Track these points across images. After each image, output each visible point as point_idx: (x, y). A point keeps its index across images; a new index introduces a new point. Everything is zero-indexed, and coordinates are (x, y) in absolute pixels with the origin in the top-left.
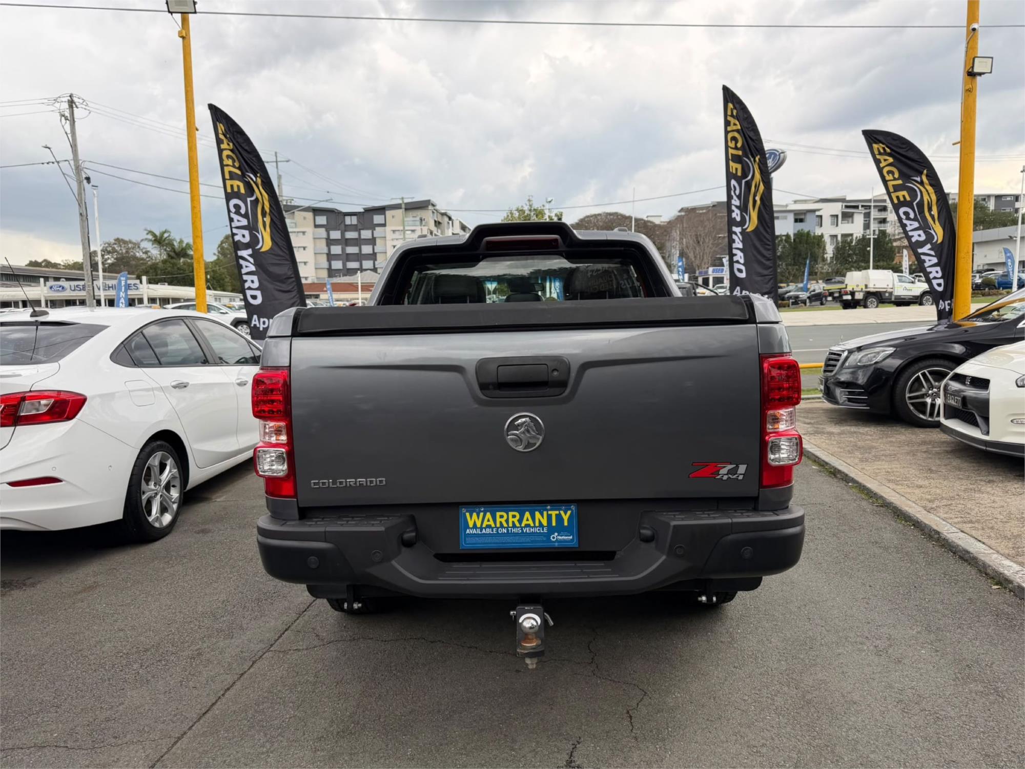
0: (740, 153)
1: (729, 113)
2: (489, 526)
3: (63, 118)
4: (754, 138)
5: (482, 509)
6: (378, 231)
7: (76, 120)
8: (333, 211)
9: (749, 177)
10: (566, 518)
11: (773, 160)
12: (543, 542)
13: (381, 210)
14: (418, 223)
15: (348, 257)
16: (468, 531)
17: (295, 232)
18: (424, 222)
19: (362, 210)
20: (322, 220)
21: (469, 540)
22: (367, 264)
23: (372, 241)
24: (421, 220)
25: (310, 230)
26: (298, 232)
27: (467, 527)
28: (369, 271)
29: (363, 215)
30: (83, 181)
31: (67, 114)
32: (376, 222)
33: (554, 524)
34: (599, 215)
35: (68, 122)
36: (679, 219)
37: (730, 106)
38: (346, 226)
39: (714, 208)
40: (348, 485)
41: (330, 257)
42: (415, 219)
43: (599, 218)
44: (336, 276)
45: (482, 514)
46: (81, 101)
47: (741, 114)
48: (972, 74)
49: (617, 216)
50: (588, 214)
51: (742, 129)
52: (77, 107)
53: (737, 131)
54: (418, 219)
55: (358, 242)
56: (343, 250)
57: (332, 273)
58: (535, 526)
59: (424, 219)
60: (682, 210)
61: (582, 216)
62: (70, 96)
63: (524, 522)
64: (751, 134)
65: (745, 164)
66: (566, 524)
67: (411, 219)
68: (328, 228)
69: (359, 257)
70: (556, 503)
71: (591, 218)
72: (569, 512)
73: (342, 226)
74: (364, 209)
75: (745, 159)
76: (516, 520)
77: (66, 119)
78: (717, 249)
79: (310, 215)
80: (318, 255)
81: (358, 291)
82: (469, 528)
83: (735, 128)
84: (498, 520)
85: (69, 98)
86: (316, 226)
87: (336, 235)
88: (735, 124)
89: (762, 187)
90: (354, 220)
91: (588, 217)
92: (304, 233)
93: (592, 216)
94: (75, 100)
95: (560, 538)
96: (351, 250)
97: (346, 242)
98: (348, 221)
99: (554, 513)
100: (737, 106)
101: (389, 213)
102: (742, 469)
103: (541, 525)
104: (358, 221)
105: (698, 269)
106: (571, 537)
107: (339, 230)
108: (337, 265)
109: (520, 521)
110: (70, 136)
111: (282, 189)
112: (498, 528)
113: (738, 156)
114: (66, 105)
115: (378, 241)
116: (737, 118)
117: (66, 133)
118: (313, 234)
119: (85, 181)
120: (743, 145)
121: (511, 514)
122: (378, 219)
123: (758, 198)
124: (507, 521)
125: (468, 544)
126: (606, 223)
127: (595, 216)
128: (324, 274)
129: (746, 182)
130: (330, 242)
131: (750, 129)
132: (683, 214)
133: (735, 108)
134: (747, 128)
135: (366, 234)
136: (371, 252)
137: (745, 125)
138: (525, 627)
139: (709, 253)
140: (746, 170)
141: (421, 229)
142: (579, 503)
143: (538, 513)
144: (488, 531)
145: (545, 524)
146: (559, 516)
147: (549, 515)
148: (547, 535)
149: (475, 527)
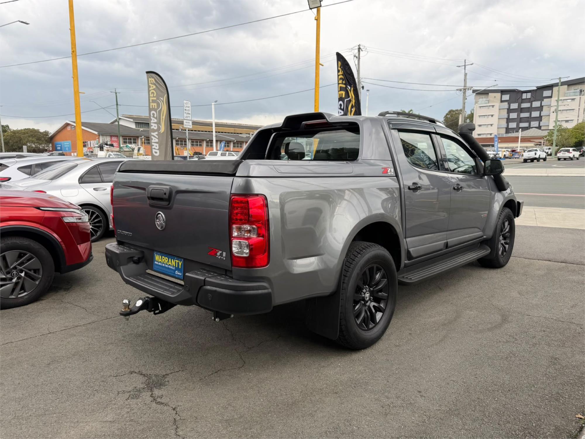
2: (160, 262)
3: (355, 57)
5: (160, 254)
6: (545, 102)
7: (360, 57)
8: (515, 91)
10: (180, 264)
12: (174, 274)
13: (550, 87)
14: (578, 93)
15: (521, 120)
17: (487, 106)
18: (583, 92)
19: (535, 88)
20: (506, 97)
21: (155, 267)
22: (534, 124)
23: (540, 108)
24: (581, 91)
25: (497, 104)
26: (489, 106)
27: (155, 261)
28: (534, 128)
29: (536, 91)
30: (360, 89)
31: (357, 55)
32: (544, 95)
33: (177, 266)
35: (357, 59)
38: (522, 99)
41: (509, 120)
42: (576, 91)
44: (511, 133)
45: (159, 256)
46: (363, 47)
52: (362, 51)
54: (578, 90)
55: (529, 110)
56: (518, 115)
57: (508, 130)
59: (584, 91)
62: (359, 46)
66: (180, 267)
67: (573, 91)
68: (509, 102)
69: (529, 120)
70: (179, 258)
72: (181, 262)
73: (520, 100)
74: (537, 87)
77: (357, 58)
79: (499, 94)
80: (500, 120)
81: (518, 142)
84: (163, 260)
85: (358, 47)
86: (502, 101)
87: (514, 106)
90: (529, 95)
92: (493, 106)
94: (361, 47)
96: (524, 115)
97: (522, 110)
98: (524, 96)
99: (177, 261)
101: (555, 89)
102: (224, 254)
103: (173, 266)
104: (531, 96)
106: (181, 274)
107: (517, 103)
108: (513, 125)
109: (168, 262)
110: (357, 66)
111: (466, 82)
112: (163, 263)
114: (357, 51)
115: (544, 108)
117: (356, 65)
118: (499, 106)
119: (361, 89)
121: (166, 258)
122: (546, 93)
124: (165, 261)
128: (504, 131)
130: (509, 111)
135: (536, 104)
136: (538, 116)
141: (580, 98)
142: (185, 259)
143: (172, 260)
144: (160, 264)
145: (174, 266)
146: (178, 263)
147: (176, 262)
148: (175, 271)
149: (157, 261)
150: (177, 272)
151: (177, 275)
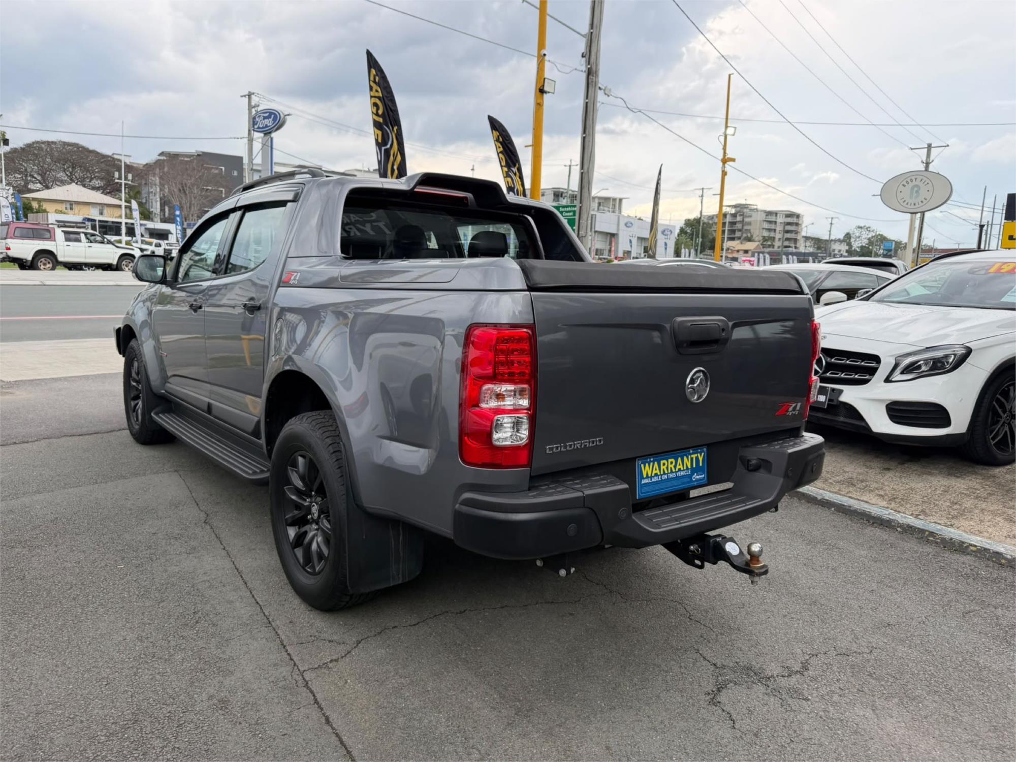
0: (381, 120)
1: (372, 78)
2: (656, 475)
4: (392, 108)
5: (652, 459)
9: (388, 146)
10: (701, 459)
11: (273, 120)
12: (688, 482)
16: (644, 481)
21: (645, 489)
27: (642, 478)
33: (694, 466)
34: (53, 142)
36: (158, 163)
37: (373, 71)
39: (199, 158)
40: (576, 447)
43: (53, 146)
45: (652, 464)
47: (381, 82)
48: (542, 91)
49: (78, 148)
50: (38, 139)
51: (383, 97)
53: (379, 98)
58: (684, 470)
60: (162, 154)
61: (29, 140)
63: (678, 467)
64: (390, 104)
65: (384, 131)
66: (701, 465)
70: (696, 448)
71: (43, 146)
72: (703, 454)
75: (386, 127)
76: (672, 466)
78: (204, 201)
82: (643, 478)
83: (377, 94)
84: (662, 467)
88: (377, 91)
89: (399, 158)
91: (38, 142)
93: (43, 143)
95: (697, 477)
99: (694, 456)
100: (379, 73)
102: (799, 405)
103: (687, 468)
105: (186, 221)
106: (703, 476)
109: (675, 467)
112: (662, 475)
113: (379, 123)
116: (378, 84)
120: (383, 113)
121: (670, 460)
123: (395, 167)
124: (667, 468)
125: (644, 493)
126: (64, 154)
127: (49, 143)
129: (385, 150)
131: (389, 98)
132: (162, 158)
133: (377, 75)
134: (386, 96)
137: (385, 94)
138: (755, 552)
139: (197, 204)
140: (386, 136)
142: (709, 445)
143: (685, 458)
144: (656, 479)
145: (689, 467)
146: (697, 458)
147: (692, 459)
148: (690, 476)
149: (647, 477)
150: (696, 477)
151: (697, 480)
